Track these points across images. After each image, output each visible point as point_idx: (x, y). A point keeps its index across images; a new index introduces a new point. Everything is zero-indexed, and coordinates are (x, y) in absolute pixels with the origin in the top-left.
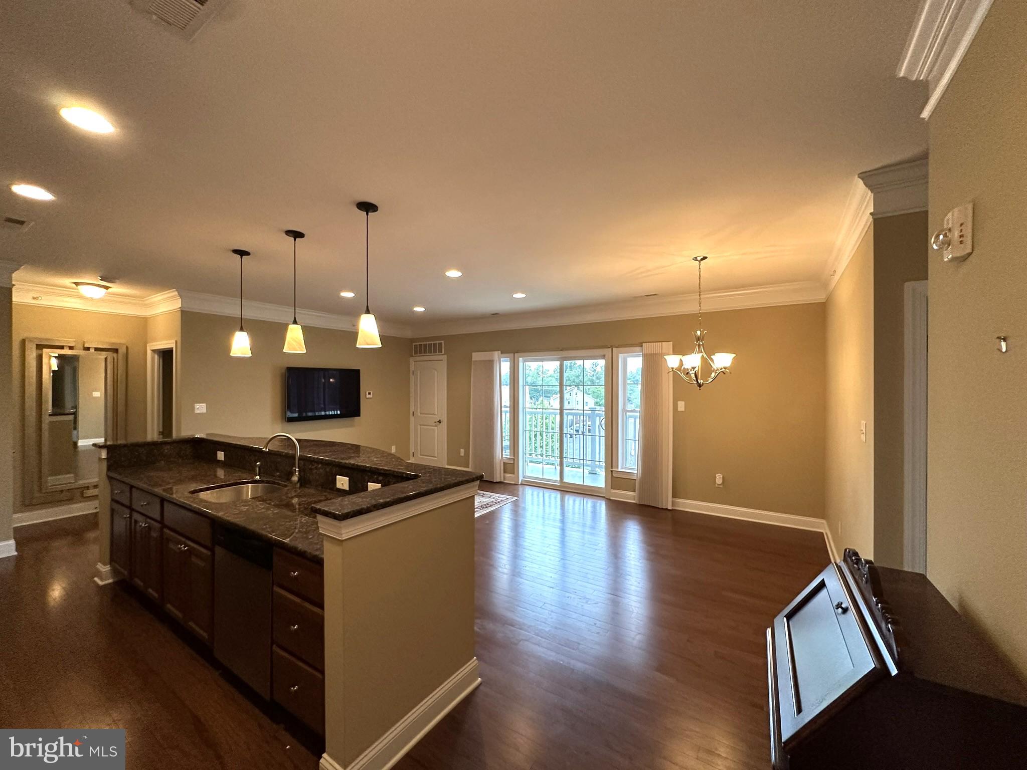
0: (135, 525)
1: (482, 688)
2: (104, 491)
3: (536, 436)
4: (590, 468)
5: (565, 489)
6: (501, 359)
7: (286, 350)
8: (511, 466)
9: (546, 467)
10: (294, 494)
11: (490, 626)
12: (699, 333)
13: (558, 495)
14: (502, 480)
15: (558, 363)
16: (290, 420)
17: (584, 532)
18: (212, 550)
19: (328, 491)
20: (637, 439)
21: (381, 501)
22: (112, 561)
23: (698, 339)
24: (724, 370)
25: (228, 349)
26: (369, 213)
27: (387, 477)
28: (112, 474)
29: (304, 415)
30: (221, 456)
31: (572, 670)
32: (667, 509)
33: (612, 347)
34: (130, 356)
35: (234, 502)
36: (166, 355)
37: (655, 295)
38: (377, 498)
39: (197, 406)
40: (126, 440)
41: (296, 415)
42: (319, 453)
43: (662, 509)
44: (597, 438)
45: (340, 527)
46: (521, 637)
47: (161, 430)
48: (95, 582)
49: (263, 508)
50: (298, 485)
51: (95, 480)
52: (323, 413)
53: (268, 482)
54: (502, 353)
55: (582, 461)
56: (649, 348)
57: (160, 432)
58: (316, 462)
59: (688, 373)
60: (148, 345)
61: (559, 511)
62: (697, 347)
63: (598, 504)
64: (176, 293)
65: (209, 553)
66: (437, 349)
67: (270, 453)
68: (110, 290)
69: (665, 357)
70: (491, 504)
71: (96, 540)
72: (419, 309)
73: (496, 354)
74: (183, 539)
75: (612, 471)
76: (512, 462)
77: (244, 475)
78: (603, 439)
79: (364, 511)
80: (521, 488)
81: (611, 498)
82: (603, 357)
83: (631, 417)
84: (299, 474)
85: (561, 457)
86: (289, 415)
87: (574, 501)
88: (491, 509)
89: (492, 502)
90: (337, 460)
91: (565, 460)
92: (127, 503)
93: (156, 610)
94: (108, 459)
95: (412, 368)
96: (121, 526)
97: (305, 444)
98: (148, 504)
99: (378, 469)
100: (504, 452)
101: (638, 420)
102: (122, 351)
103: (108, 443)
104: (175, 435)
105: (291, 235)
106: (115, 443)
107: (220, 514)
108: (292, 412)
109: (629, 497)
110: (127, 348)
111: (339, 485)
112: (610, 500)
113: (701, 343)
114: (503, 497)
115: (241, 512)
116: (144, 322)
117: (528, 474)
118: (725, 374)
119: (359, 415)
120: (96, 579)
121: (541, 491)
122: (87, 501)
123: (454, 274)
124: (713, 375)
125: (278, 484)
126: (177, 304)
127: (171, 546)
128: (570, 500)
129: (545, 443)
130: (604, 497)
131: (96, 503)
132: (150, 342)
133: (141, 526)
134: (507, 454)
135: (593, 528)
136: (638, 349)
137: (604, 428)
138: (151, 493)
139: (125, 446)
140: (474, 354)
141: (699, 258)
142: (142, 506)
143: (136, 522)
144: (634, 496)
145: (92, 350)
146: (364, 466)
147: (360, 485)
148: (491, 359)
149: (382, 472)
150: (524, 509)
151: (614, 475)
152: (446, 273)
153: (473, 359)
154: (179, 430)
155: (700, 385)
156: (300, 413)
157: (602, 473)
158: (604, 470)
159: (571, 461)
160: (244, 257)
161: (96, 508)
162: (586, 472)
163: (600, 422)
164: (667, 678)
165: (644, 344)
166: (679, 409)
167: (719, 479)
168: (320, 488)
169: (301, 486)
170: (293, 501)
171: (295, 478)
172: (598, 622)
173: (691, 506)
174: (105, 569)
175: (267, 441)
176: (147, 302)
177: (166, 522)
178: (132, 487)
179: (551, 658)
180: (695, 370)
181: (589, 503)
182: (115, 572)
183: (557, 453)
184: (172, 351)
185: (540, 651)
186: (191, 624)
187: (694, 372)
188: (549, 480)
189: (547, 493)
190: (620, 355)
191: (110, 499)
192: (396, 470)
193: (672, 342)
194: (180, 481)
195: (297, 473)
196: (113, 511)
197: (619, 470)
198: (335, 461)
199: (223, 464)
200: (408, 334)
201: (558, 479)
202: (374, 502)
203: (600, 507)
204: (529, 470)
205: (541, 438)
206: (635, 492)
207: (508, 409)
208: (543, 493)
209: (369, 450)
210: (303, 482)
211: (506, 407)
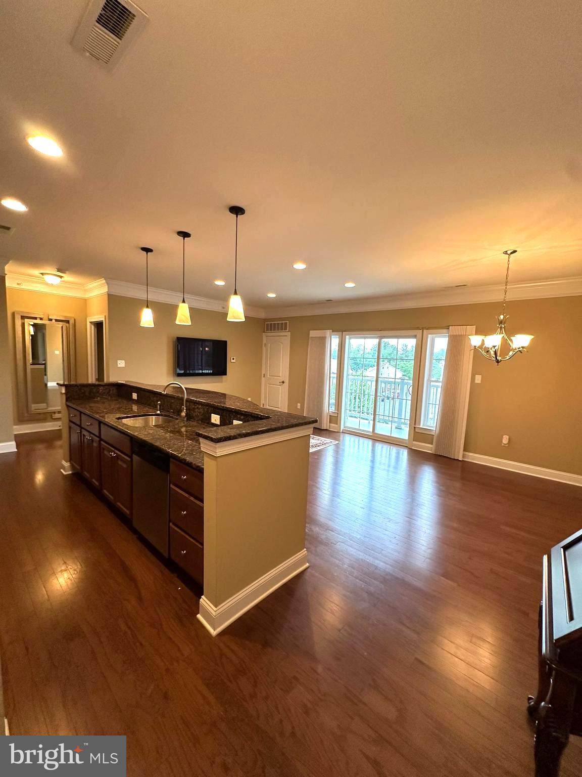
0: (84, 438)
1: (309, 570)
2: (64, 415)
3: (355, 398)
4: (396, 425)
5: (376, 439)
6: (332, 336)
7: (177, 322)
8: (335, 418)
9: (361, 420)
10: (182, 424)
11: (316, 529)
12: (502, 317)
13: (370, 442)
14: (328, 428)
15: (377, 340)
16: (179, 375)
17: (388, 471)
18: (131, 457)
19: (206, 424)
20: (438, 403)
21: (244, 432)
22: (71, 460)
23: (501, 322)
24: (521, 349)
25: (139, 321)
26: (238, 216)
27: (247, 417)
28: (69, 404)
29: (188, 372)
30: (135, 396)
31: (376, 568)
32: (458, 460)
33: (423, 329)
34: (77, 324)
35: (144, 427)
36: (99, 326)
37: (464, 285)
38: (241, 430)
39: (119, 362)
40: (76, 382)
41: (182, 372)
42: (199, 397)
43: (454, 459)
44: (404, 401)
45: (216, 448)
46: (339, 540)
47: (97, 378)
48: (61, 472)
49: (162, 432)
50: (185, 419)
51: (59, 408)
52: (201, 371)
53: (165, 416)
54: (333, 331)
55: (390, 419)
56: (454, 330)
57: (96, 379)
58: (197, 403)
59: (488, 351)
60: (87, 319)
61: (370, 454)
62: (499, 330)
63: (401, 452)
64: (104, 281)
65: (129, 459)
66: (283, 327)
67: (166, 396)
68: (63, 279)
69: (469, 337)
70: (319, 444)
71: (61, 447)
72: (272, 295)
73: (328, 332)
74: (113, 449)
75: (415, 427)
76: (336, 416)
77: (151, 410)
78: (409, 403)
79: (232, 438)
80: (342, 435)
81: (413, 448)
82: (415, 337)
83: (434, 386)
84: (186, 411)
85: (375, 414)
86: (179, 371)
87: (382, 447)
88: (319, 448)
89: (320, 443)
90: (212, 403)
91: (377, 417)
92: (78, 423)
93: (97, 493)
94: (66, 394)
95: (264, 342)
96: (75, 438)
97: (190, 391)
98: (91, 425)
99: (241, 411)
100: (330, 407)
101: (439, 390)
102: (72, 322)
103: (66, 383)
104: (105, 380)
105: (182, 235)
106: (70, 383)
107: (136, 434)
108: (180, 370)
109: (428, 448)
110: (75, 320)
111: (213, 421)
112: (412, 449)
113: (503, 326)
114: (328, 440)
115: (149, 434)
116: (85, 301)
117: (348, 425)
118: (521, 352)
119: (225, 374)
120: (62, 470)
121: (357, 439)
122: (54, 421)
123: (300, 266)
124: (511, 353)
125: (172, 417)
126: (105, 289)
127: (106, 452)
128: (379, 446)
129: (362, 404)
130: (407, 447)
131: (59, 423)
132: (89, 316)
133: (87, 438)
134: (333, 409)
135: (396, 468)
136: (445, 331)
137: (411, 393)
138: (92, 418)
139: (76, 385)
140: (311, 332)
141: (509, 252)
142: (88, 425)
143: (84, 435)
144: (432, 448)
145: (54, 321)
146: (230, 408)
147: (228, 422)
148: (324, 336)
149: (244, 413)
150: (343, 450)
151: (417, 431)
152: (294, 266)
153: (310, 336)
154: (108, 377)
155: (498, 362)
156: (185, 371)
157: (406, 429)
158: (408, 426)
159: (382, 417)
160: (149, 253)
161: (60, 426)
162: (394, 427)
163: (408, 389)
164: (450, 582)
165: (450, 327)
166: (477, 382)
167: (505, 440)
168: (200, 422)
169: (187, 420)
170: (182, 430)
171: (183, 414)
172: (396, 536)
173: (478, 459)
174: (66, 464)
175: (165, 387)
176: (86, 288)
177: (102, 437)
178: (81, 413)
179: (361, 557)
180: (496, 348)
181: (394, 450)
182: (73, 467)
183: (371, 411)
184: (103, 323)
185: (352, 551)
186: (119, 504)
187: (494, 350)
188: (363, 431)
189: (362, 440)
190: (429, 336)
191: (68, 421)
192: (254, 412)
193: (475, 326)
194: (111, 412)
195: (185, 411)
196: (70, 428)
197: (421, 427)
198: (210, 404)
199: (136, 402)
200: (262, 315)
201: (371, 430)
202: (238, 432)
203: (403, 454)
204: (348, 421)
205: (359, 400)
206: (432, 444)
207: (335, 376)
208: (359, 440)
209: (234, 397)
210: (189, 417)
211: (333, 373)
